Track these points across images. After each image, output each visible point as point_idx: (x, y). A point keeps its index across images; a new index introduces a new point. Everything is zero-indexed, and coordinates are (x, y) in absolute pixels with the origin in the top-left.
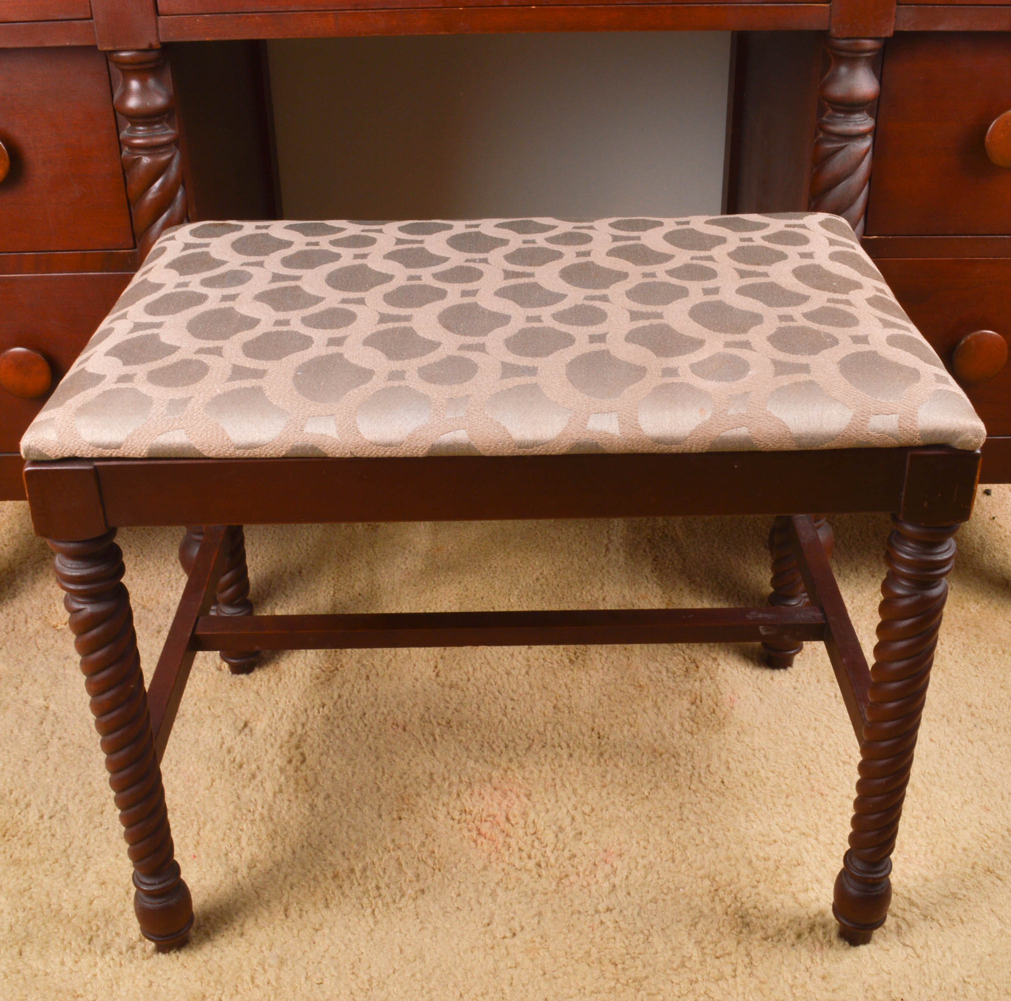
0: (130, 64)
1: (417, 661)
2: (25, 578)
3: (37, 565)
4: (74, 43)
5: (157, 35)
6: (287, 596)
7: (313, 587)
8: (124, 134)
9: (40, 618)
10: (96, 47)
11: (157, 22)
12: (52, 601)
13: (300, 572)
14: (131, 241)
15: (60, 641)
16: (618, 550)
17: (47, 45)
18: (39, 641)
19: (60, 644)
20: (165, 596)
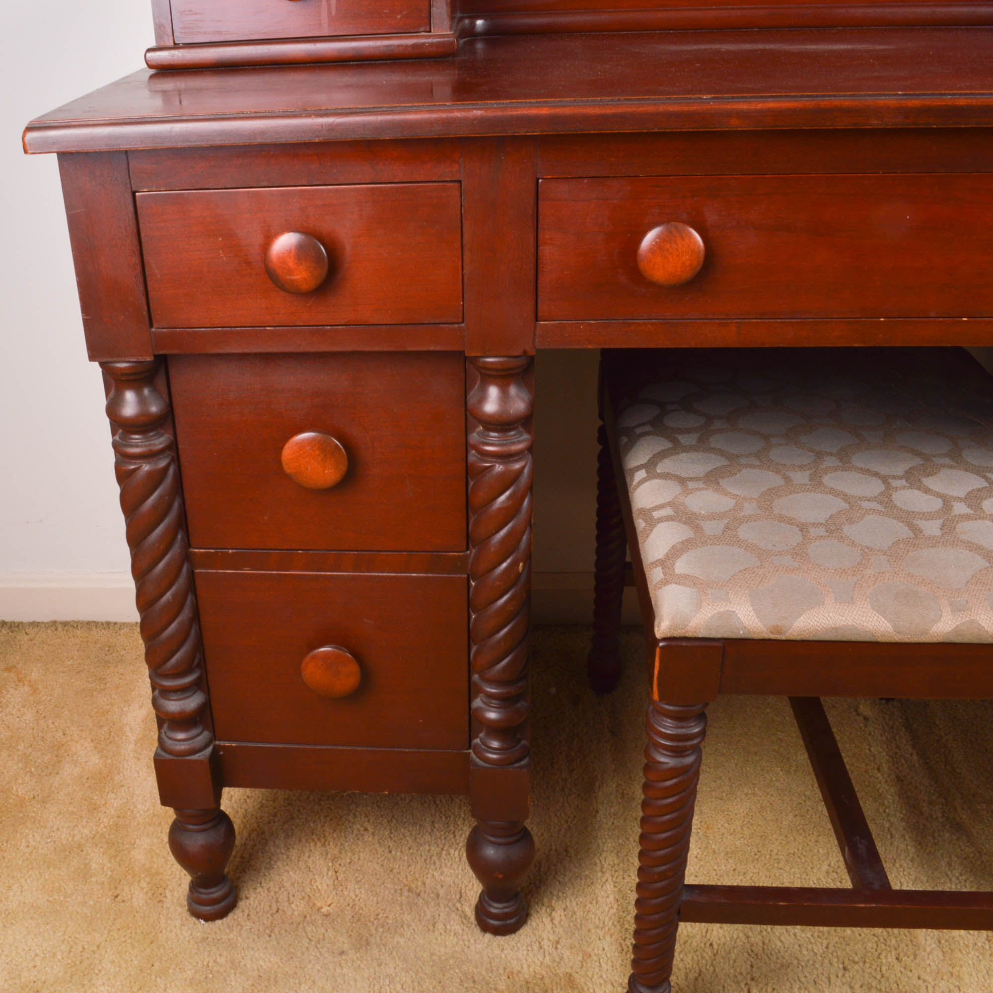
0: (497, 370)
1: (725, 981)
2: (277, 842)
3: (286, 826)
4: (438, 348)
5: (534, 340)
6: (560, 882)
7: (587, 873)
8: (474, 437)
9: (303, 898)
10: (463, 352)
11: (535, 328)
12: (311, 875)
13: (566, 850)
14: (465, 544)
15: (330, 931)
16: (903, 836)
17: (409, 349)
18: (309, 929)
19: (331, 933)
20: (430, 876)
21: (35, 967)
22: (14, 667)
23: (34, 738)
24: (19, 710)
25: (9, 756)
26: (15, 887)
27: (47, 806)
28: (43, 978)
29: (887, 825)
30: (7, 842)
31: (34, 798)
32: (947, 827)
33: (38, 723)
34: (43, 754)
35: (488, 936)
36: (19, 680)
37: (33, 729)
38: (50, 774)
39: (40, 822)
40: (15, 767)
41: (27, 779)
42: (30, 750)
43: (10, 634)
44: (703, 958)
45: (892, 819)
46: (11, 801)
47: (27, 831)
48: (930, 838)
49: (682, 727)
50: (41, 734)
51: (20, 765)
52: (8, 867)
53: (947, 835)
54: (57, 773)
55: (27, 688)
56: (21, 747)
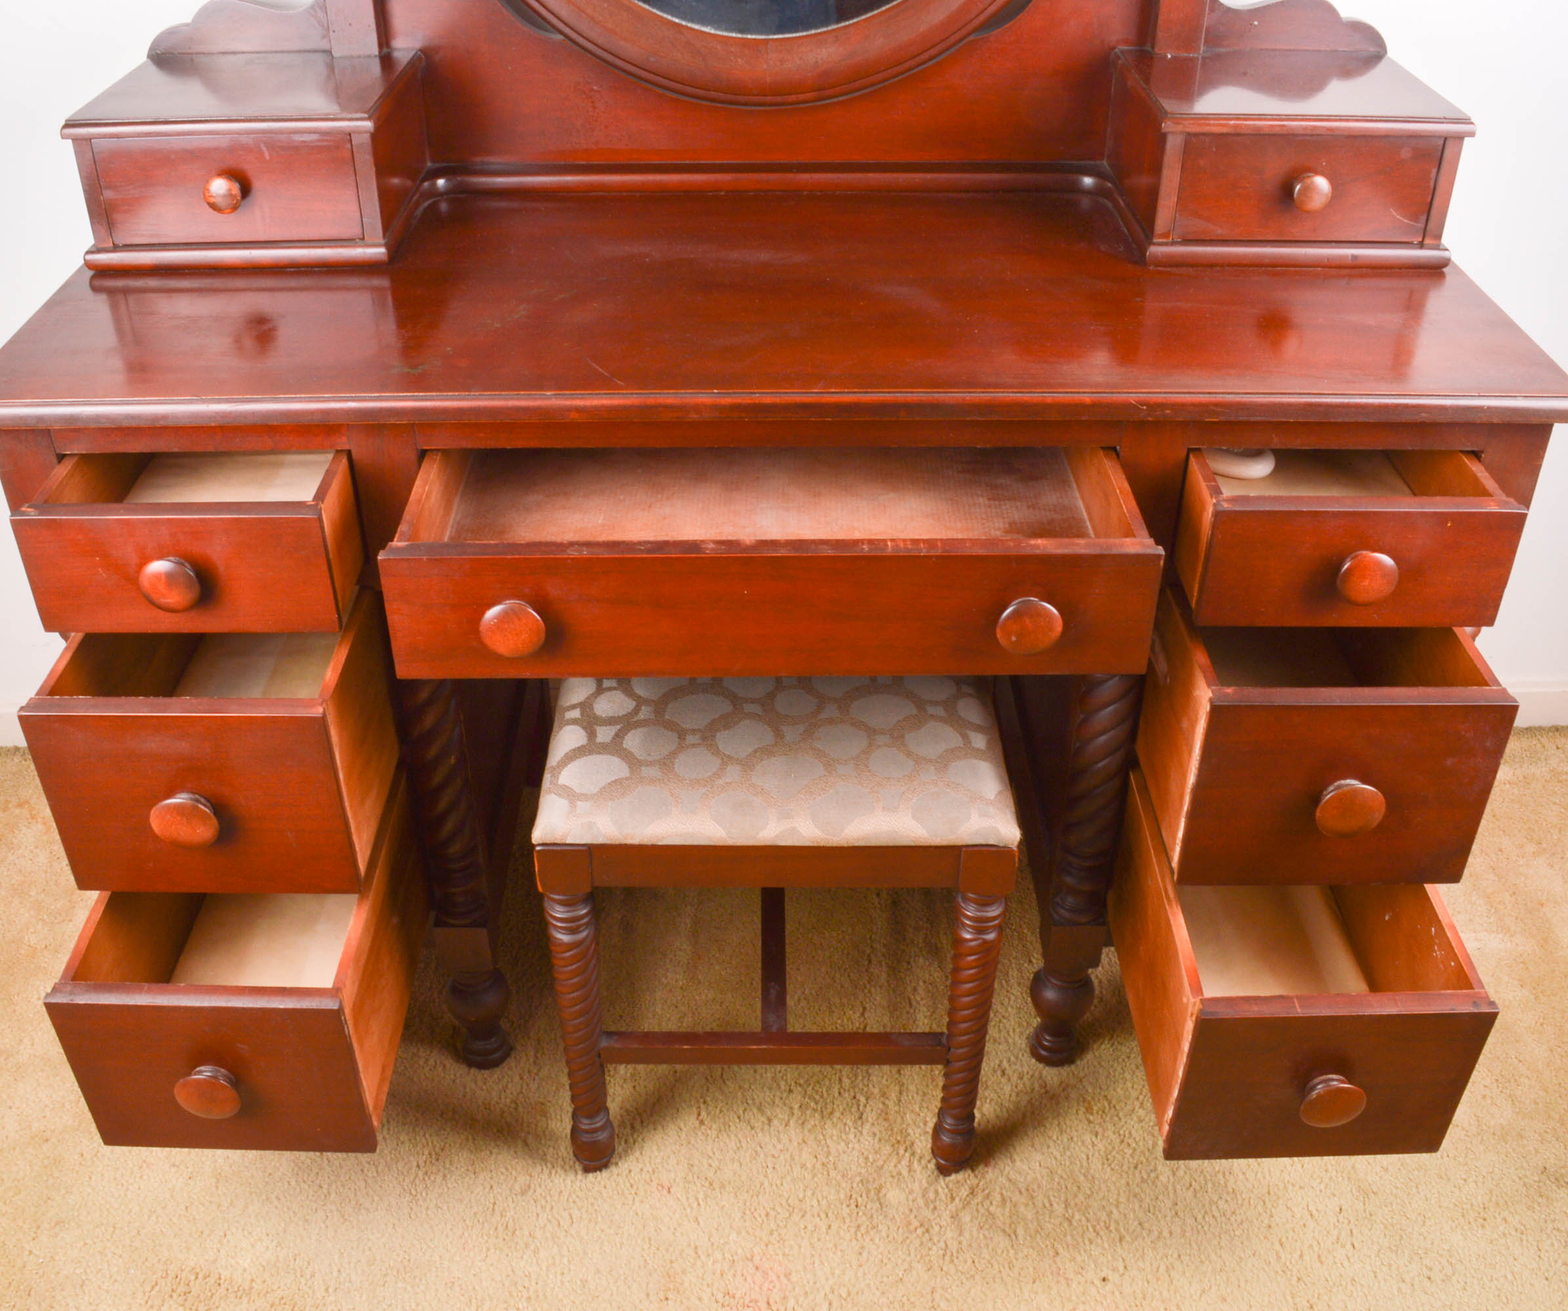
21: (44, 1117)
22: (27, 802)
23: (47, 882)
24: (32, 852)
25: (21, 903)
26: (26, 1040)
27: (59, 956)
28: (53, 1128)
29: (868, 952)
30: (18, 994)
31: (46, 947)
32: (924, 953)
33: (51, 866)
34: (55, 900)
35: (473, 1070)
36: (33, 818)
37: (46, 872)
38: (63, 921)
39: (51, 972)
40: (27, 915)
41: (39, 927)
42: (43, 896)
43: (23, 762)
44: (665, 1084)
45: (876, 945)
46: (23, 952)
47: (38, 983)
48: (905, 964)
49: (573, 911)
50: (54, 877)
51: (32, 913)
52: (18, 1020)
53: (921, 960)
54: (71, 921)
55: (40, 827)
56: (33, 893)
